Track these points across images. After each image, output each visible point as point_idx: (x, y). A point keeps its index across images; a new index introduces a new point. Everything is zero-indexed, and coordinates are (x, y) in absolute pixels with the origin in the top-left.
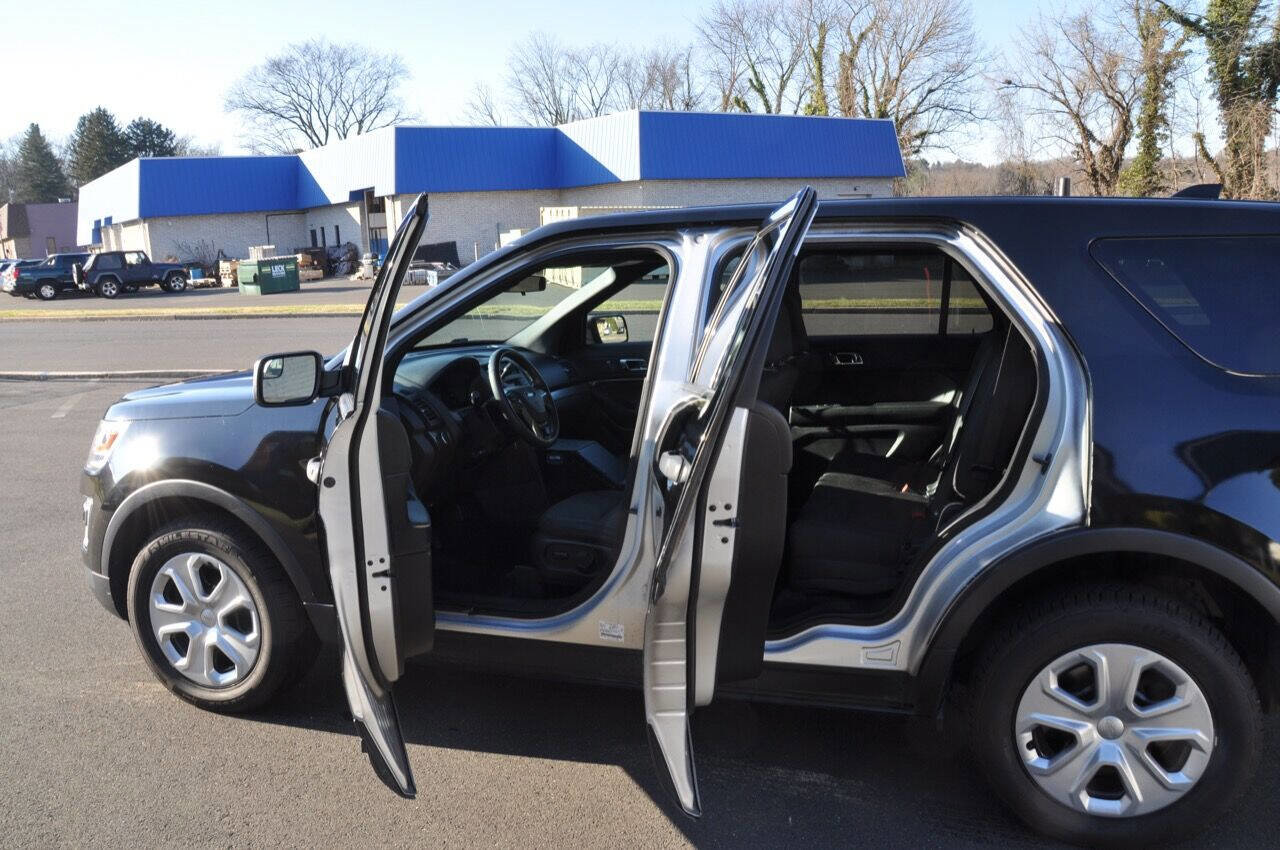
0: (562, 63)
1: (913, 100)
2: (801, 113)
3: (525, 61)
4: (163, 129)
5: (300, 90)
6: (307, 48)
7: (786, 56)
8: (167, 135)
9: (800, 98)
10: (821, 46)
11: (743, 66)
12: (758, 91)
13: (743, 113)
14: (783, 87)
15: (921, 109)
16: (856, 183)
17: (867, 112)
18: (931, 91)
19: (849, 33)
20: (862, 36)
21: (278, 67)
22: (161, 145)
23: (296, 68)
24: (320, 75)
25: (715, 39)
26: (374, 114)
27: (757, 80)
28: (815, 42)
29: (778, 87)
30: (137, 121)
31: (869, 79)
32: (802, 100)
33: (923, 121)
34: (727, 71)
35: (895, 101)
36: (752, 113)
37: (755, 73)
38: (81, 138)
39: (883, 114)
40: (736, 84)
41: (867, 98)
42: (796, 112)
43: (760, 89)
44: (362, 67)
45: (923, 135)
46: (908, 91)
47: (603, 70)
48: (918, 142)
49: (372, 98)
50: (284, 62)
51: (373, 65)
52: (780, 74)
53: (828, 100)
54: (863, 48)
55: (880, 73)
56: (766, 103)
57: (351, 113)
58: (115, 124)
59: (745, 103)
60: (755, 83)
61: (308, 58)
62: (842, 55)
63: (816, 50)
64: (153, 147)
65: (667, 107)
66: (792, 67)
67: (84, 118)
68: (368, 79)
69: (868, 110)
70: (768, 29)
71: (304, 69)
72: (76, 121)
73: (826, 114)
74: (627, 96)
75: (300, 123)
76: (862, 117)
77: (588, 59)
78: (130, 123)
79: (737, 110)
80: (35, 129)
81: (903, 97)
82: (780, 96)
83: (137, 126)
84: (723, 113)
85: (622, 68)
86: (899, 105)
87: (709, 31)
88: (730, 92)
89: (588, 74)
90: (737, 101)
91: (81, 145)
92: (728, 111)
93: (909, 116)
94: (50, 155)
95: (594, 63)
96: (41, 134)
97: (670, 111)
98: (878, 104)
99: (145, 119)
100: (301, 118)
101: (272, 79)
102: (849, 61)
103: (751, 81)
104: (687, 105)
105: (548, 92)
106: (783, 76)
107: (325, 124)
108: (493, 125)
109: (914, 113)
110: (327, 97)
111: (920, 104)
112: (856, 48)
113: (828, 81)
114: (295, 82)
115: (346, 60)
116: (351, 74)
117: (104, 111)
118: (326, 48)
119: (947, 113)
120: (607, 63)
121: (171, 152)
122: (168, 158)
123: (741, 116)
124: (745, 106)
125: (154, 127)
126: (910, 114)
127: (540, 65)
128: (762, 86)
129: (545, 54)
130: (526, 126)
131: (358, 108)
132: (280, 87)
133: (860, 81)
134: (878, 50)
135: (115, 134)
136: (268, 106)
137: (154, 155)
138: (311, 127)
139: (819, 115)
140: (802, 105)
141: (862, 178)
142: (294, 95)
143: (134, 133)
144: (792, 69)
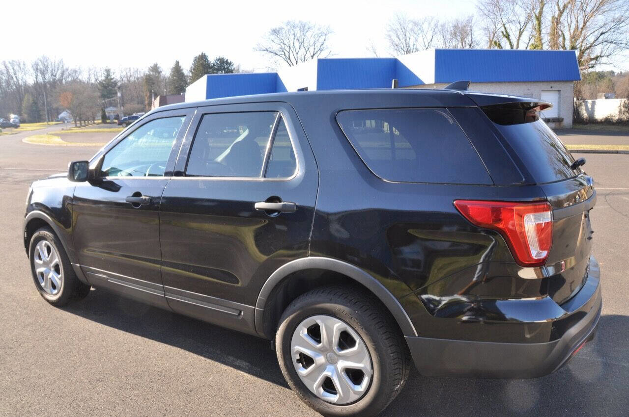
0: (410, 26)
1: (591, 39)
2: (529, 49)
3: (392, 26)
4: (229, 61)
5: (285, 42)
6: (288, 23)
7: (523, 19)
8: (230, 64)
9: (529, 40)
10: (541, 13)
11: (500, 25)
12: (506, 37)
13: (499, 49)
14: (520, 35)
15: (596, 43)
16: (552, 84)
17: (564, 47)
18: (602, 34)
19: (558, 5)
20: (565, 7)
21: (275, 32)
22: (228, 68)
23: (284, 32)
24: (294, 35)
25: (486, 12)
26: (319, 52)
27: (506, 32)
28: (537, 11)
29: (518, 35)
30: (218, 58)
31: (567, 28)
32: (530, 41)
33: (597, 51)
34: (492, 27)
35: (581, 40)
36: (503, 49)
37: (505, 28)
38: (195, 66)
39: (573, 48)
40: (496, 35)
41: (564, 39)
42: (527, 48)
43: (507, 36)
44: (313, 30)
45: (596, 58)
46: (588, 35)
47: (430, 29)
48: (593, 62)
49: (318, 45)
50: (278, 29)
51: (319, 29)
52: (519, 28)
53: (543, 41)
54: (565, 14)
55: (573, 26)
56: (510, 43)
57: (308, 52)
58: (209, 60)
59: (499, 44)
60: (505, 33)
61: (289, 27)
62: (553, 17)
63: (538, 15)
64: (224, 69)
65: (460, 47)
66: (526, 24)
67: (196, 57)
68: (316, 36)
69: (564, 46)
70: (513, 5)
71: (287, 32)
72: (193, 59)
73: (542, 48)
74: (442, 41)
75: (284, 57)
76: (561, 49)
77: (423, 24)
78: (215, 59)
79: (496, 48)
80: (177, 63)
81: (585, 38)
82: (518, 40)
83: (218, 60)
84: (489, 49)
85: (440, 28)
86: (582, 42)
87: (482, 8)
88: (493, 39)
89: (422, 31)
90: (495, 43)
91: (194, 69)
92: (492, 49)
93: (588, 48)
94: (183, 74)
95: (425, 26)
96: (180, 65)
97: (462, 48)
98: (572, 42)
99: (221, 57)
100: (285, 55)
101: (273, 37)
102: (557, 21)
103: (503, 32)
104: (470, 45)
105: (403, 41)
106: (521, 29)
107: (296, 58)
108: (376, 57)
109: (591, 47)
110: (297, 45)
111: (595, 41)
112: (561, 13)
113: (544, 31)
114: (283, 38)
115: (306, 27)
116: (309, 34)
117: (204, 54)
118: (297, 22)
119: (613, 45)
120: (433, 25)
121: (231, 71)
122: (230, 74)
123: (498, 51)
124: (500, 46)
125: (225, 60)
126: (589, 47)
127: (399, 27)
128: (509, 35)
129: (402, 22)
130: (392, 57)
131: (312, 50)
132: (276, 41)
133: (561, 30)
134: (573, 13)
135: (208, 64)
136: (270, 50)
137: (225, 73)
138: (289, 59)
139: (538, 49)
140: (530, 44)
141: (555, 81)
142: (283, 45)
143: (216, 63)
144: (526, 26)
